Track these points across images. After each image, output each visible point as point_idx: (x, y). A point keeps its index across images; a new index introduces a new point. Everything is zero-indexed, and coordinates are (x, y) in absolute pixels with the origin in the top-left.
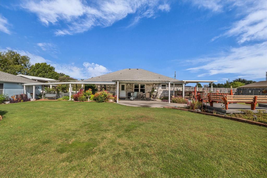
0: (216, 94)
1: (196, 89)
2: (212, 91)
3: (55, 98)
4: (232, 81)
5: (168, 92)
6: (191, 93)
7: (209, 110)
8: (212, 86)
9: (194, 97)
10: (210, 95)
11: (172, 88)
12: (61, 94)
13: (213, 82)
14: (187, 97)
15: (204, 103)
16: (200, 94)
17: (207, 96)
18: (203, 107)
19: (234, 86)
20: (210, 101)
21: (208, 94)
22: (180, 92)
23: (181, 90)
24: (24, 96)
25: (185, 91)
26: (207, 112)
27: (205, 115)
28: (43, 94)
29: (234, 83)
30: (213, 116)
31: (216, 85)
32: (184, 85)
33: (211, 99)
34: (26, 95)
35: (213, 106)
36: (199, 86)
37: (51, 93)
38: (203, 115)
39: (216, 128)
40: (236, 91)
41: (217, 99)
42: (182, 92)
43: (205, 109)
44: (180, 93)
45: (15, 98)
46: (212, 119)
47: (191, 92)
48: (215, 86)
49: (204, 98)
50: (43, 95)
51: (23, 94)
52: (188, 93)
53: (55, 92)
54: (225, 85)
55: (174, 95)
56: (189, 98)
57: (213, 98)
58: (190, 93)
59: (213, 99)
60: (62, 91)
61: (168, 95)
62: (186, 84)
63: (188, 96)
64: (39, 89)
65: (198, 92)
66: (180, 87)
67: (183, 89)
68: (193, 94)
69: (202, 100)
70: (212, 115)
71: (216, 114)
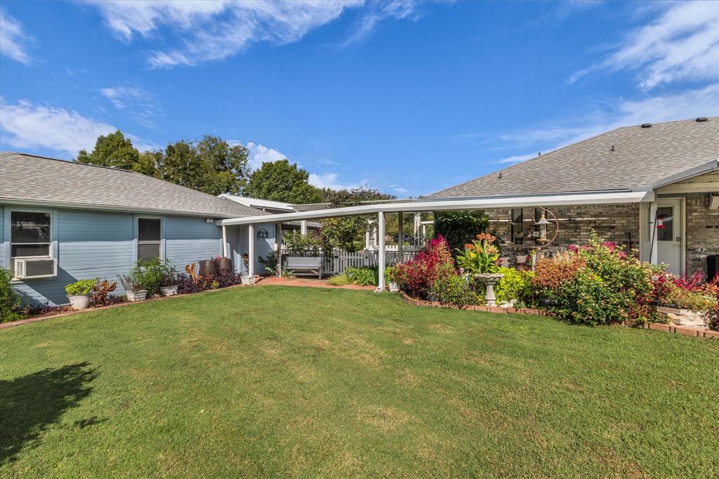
3: (316, 273)
12: (337, 257)
24: (223, 265)
28: (280, 258)
34: (230, 263)
37: (305, 251)
45: (196, 274)
50: (280, 261)
51: (221, 257)
53: (316, 249)
60: (341, 247)
64: (267, 240)
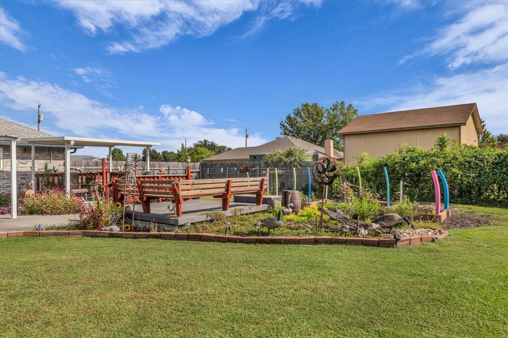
0: (158, 177)
1: (108, 164)
2: (148, 170)
4: (193, 146)
5: (10, 179)
6: (91, 179)
7: (141, 225)
8: (148, 158)
9: (100, 190)
10: (142, 182)
11: (23, 161)
13: (151, 146)
14: (80, 191)
15: (128, 207)
16: (116, 181)
17: (136, 184)
18: (125, 216)
19: (196, 156)
20: (143, 199)
21: (139, 178)
22: (57, 175)
23: (61, 170)
25: (74, 171)
26: (135, 229)
27: (130, 239)
29: (196, 151)
30: (151, 239)
31: (159, 154)
32: (68, 152)
33: (144, 192)
35: (151, 212)
36: (116, 155)
38: (125, 239)
39: (157, 269)
40: (199, 170)
41: (160, 191)
42: (63, 175)
43: (131, 223)
44: (56, 178)
46: (146, 247)
47: (94, 174)
48: (155, 157)
49: (127, 191)
52: (82, 179)
54: (178, 154)
55: (33, 187)
56: (86, 195)
57: (151, 190)
58: (90, 177)
59: (150, 193)
61: (10, 187)
62: (75, 150)
63: (82, 188)
65: (113, 174)
66: (56, 159)
67: (65, 165)
68: (99, 180)
69: (123, 196)
70: (148, 237)
71: (156, 233)
